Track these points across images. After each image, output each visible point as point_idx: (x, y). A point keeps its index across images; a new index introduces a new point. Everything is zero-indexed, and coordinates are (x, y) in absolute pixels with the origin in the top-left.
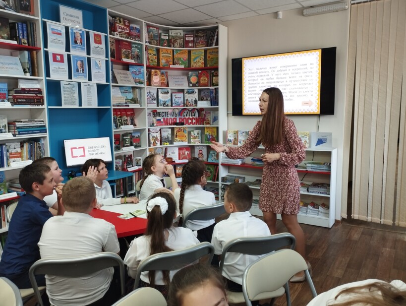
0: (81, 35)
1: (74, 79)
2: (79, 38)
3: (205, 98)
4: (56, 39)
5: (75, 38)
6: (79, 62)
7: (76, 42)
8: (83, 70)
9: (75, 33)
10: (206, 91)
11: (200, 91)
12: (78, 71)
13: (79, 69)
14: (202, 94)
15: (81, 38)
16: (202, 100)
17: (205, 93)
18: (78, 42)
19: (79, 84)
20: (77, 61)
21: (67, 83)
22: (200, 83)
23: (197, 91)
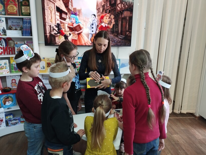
3: (14, 28)
10: (15, 21)
11: (7, 19)
14: (10, 23)
16: (10, 29)
17: (13, 22)
22: (8, 11)
23: (4, 19)
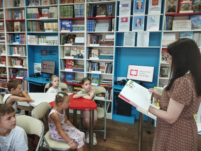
0: (142, 3)
1: (133, 30)
2: (140, 5)
4: (125, 9)
5: (137, 6)
6: (138, 20)
7: (138, 8)
8: (140, 24)
9: (137, 3)
12: (136, 25)
13: (137, 24)
15: (142, 5)
18: (139, 8)
19: (136, 33)
20: (137, 19)
21: (128, 33)
